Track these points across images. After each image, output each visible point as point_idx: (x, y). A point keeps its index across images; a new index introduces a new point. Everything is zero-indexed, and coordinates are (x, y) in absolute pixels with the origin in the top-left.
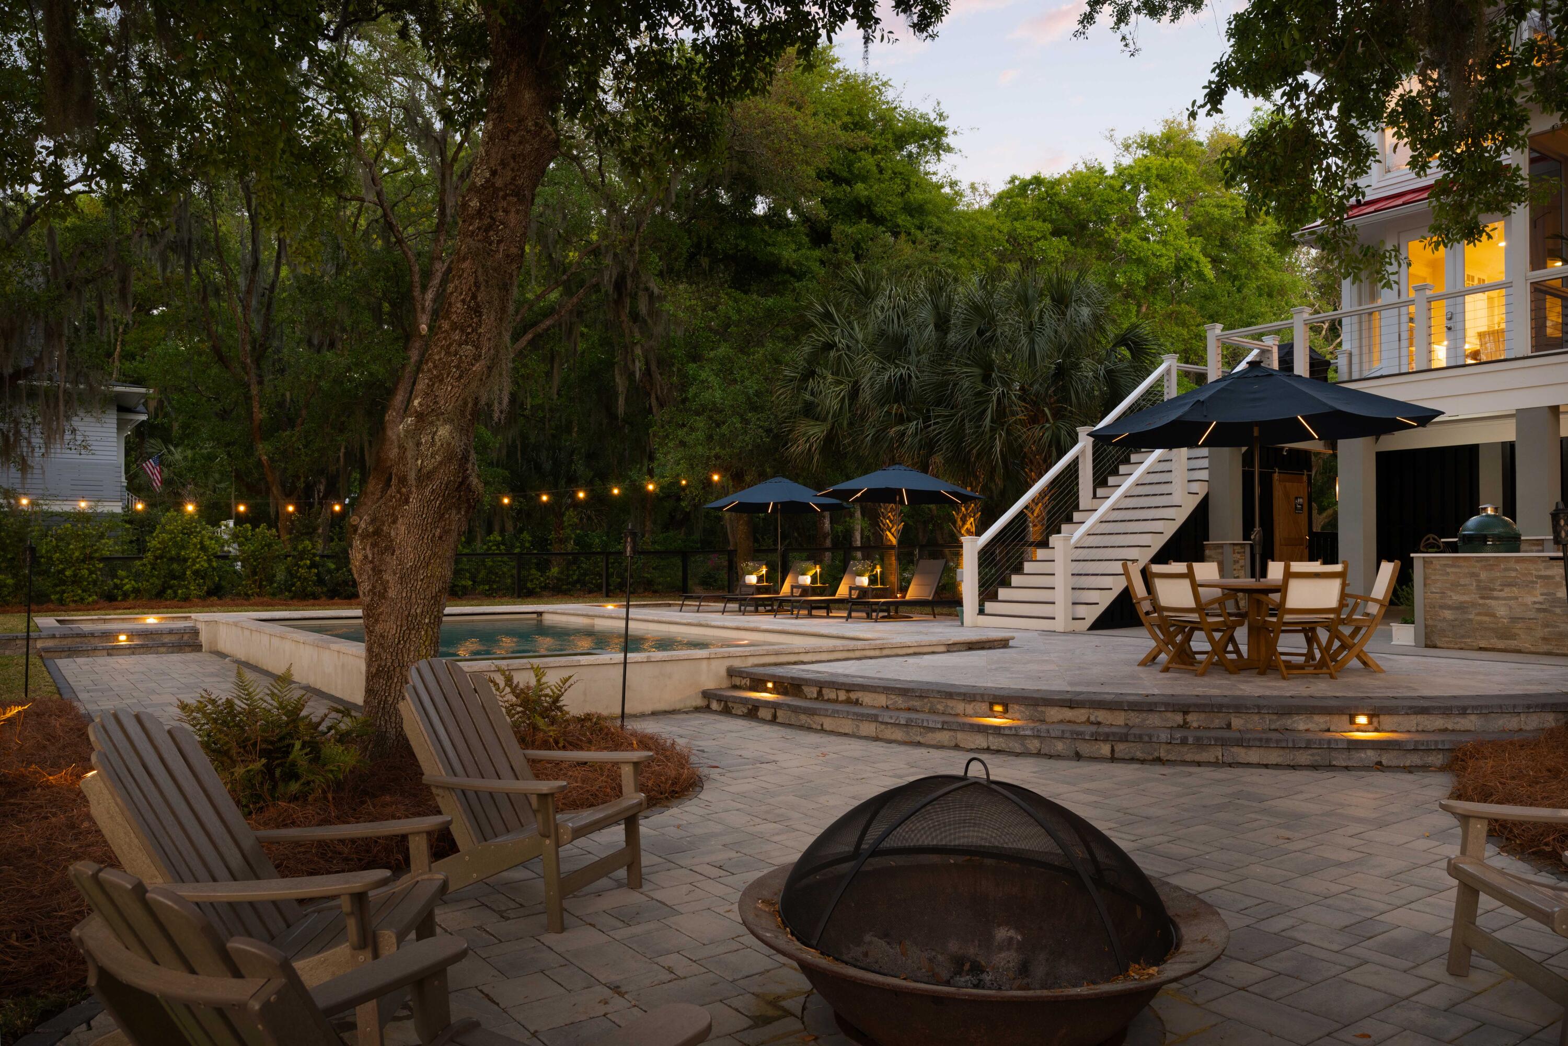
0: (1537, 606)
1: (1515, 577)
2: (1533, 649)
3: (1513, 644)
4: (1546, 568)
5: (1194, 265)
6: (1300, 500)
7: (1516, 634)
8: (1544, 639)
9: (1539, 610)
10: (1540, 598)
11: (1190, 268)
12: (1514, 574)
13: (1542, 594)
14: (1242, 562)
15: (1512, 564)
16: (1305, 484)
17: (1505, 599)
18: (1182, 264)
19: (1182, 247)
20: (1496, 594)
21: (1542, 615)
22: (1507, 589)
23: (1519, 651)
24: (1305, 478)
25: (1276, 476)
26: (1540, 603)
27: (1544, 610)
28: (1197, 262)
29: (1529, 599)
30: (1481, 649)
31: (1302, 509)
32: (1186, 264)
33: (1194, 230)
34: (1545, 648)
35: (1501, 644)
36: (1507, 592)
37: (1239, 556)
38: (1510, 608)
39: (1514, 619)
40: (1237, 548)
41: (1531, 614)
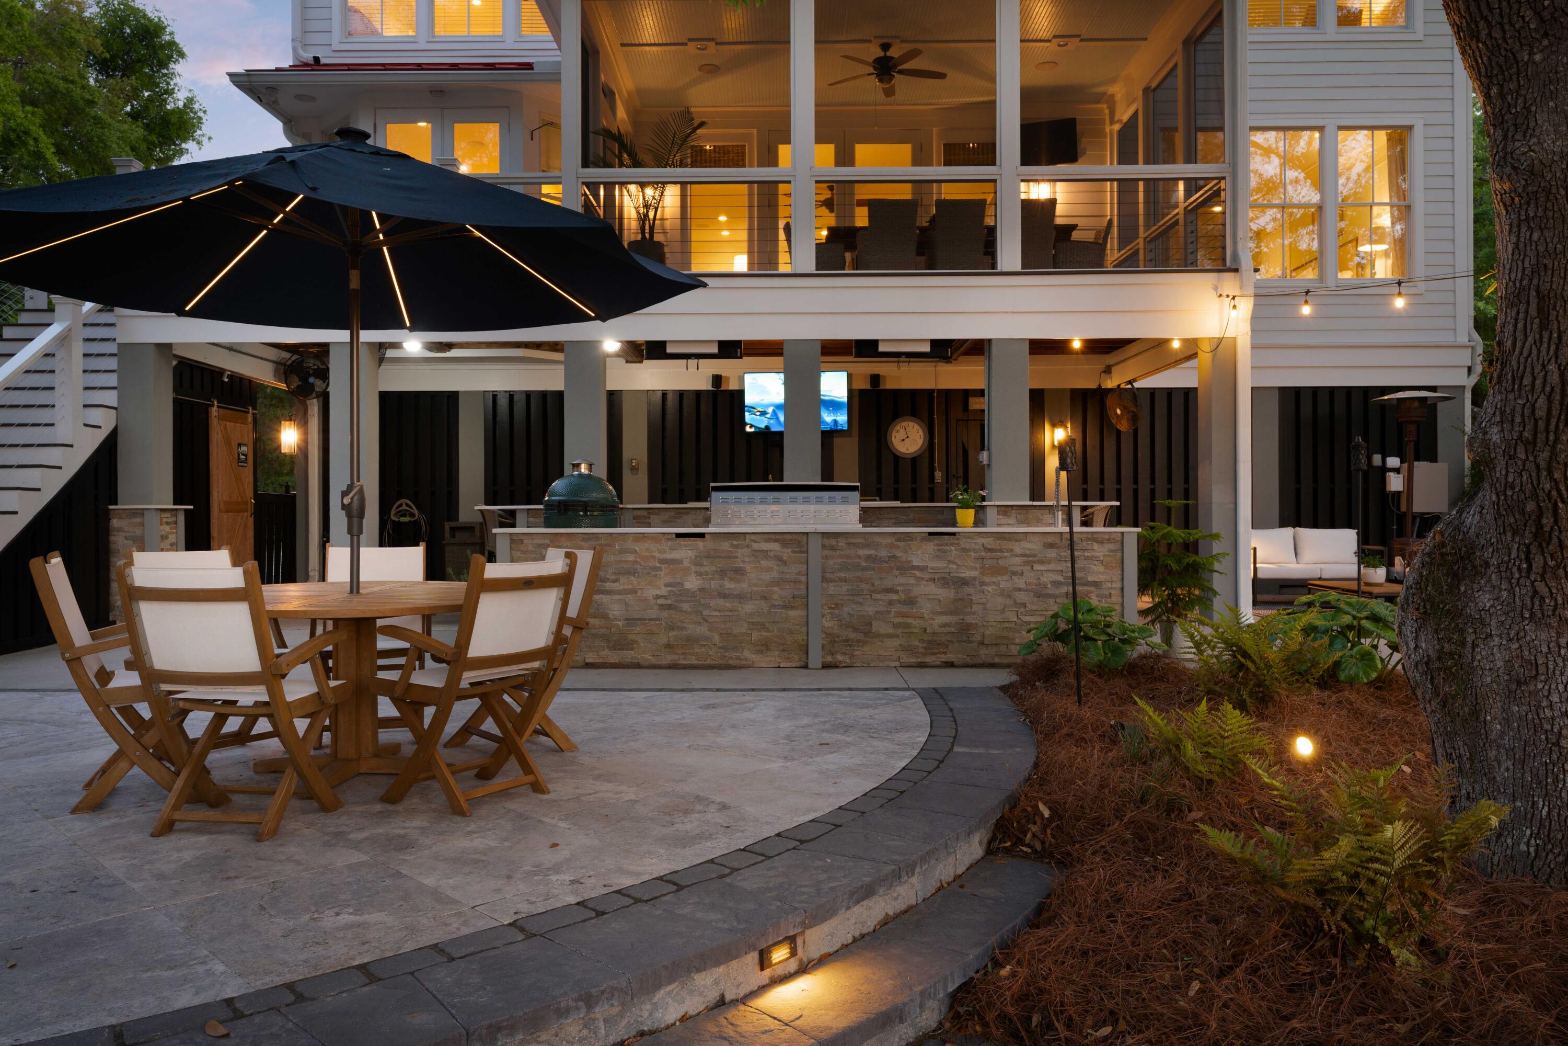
0: (660, 601)
1: (635, 562)
2: (654, 661)
3: (628, 655)
4: (672, 549)
5: (31, 142)
6: (244, 449)
7: (634, 642)
8: (668, 646)
9: (662, 607)
10: (664, 591)
11: (25, 144)
12: (631, 558)
13: (666, 585)
14: (172, 538)
15: (630, 545)
16: (251, 426)
17: (619, 593)
18: (13, 136)
19: (13, 114)
20: (608, 586)
21: (665, 614)
22: (623, 579)
23: (638, 666)
24: (250, 418)
25: (214, 411)
26: (665, 597)
27: (669, 607)
28: (36, 140)
29: (650, 592)
30: (588, 666)
31: (246, 461)
32: (18, 137)
33: (27, 100)
34: (668, 659)
35: (614, 657)
36: (624, 583)
37: (167, 528)
38: (626, 604)
39: (630, 621)
40: (167, 517)
41: (653, 613)
